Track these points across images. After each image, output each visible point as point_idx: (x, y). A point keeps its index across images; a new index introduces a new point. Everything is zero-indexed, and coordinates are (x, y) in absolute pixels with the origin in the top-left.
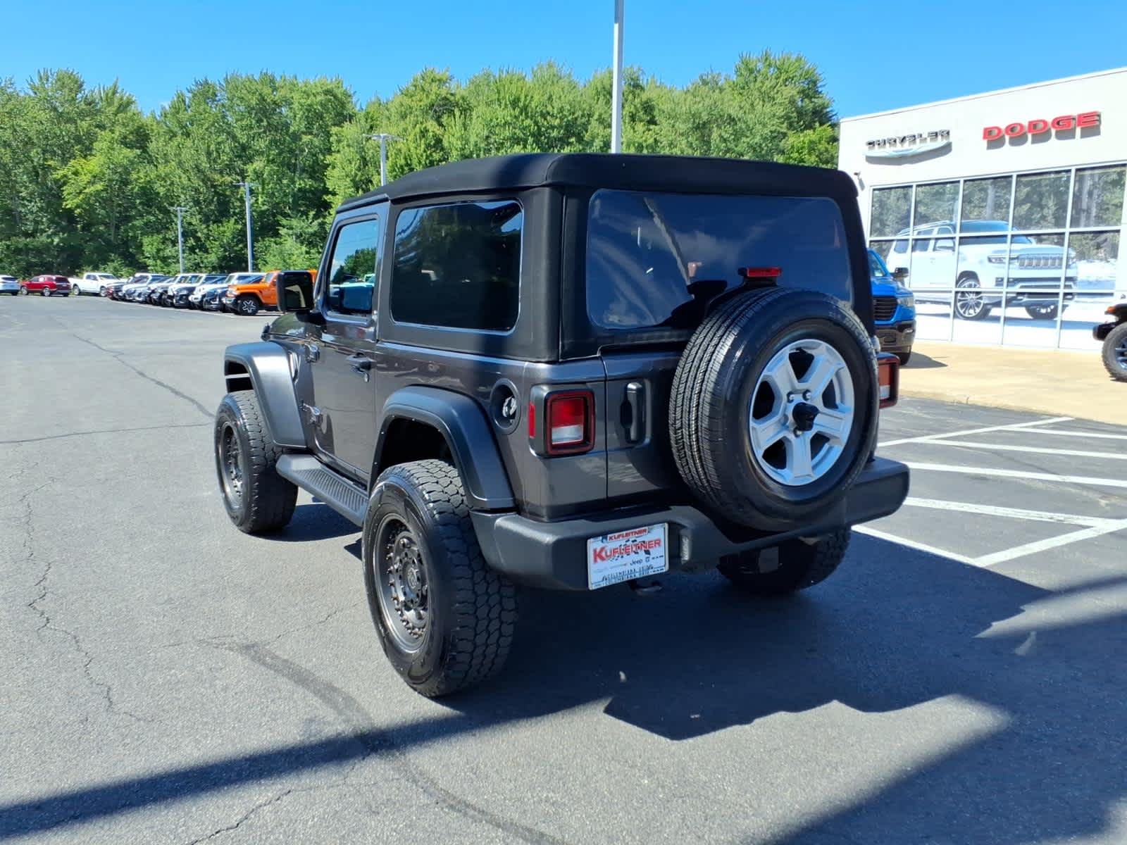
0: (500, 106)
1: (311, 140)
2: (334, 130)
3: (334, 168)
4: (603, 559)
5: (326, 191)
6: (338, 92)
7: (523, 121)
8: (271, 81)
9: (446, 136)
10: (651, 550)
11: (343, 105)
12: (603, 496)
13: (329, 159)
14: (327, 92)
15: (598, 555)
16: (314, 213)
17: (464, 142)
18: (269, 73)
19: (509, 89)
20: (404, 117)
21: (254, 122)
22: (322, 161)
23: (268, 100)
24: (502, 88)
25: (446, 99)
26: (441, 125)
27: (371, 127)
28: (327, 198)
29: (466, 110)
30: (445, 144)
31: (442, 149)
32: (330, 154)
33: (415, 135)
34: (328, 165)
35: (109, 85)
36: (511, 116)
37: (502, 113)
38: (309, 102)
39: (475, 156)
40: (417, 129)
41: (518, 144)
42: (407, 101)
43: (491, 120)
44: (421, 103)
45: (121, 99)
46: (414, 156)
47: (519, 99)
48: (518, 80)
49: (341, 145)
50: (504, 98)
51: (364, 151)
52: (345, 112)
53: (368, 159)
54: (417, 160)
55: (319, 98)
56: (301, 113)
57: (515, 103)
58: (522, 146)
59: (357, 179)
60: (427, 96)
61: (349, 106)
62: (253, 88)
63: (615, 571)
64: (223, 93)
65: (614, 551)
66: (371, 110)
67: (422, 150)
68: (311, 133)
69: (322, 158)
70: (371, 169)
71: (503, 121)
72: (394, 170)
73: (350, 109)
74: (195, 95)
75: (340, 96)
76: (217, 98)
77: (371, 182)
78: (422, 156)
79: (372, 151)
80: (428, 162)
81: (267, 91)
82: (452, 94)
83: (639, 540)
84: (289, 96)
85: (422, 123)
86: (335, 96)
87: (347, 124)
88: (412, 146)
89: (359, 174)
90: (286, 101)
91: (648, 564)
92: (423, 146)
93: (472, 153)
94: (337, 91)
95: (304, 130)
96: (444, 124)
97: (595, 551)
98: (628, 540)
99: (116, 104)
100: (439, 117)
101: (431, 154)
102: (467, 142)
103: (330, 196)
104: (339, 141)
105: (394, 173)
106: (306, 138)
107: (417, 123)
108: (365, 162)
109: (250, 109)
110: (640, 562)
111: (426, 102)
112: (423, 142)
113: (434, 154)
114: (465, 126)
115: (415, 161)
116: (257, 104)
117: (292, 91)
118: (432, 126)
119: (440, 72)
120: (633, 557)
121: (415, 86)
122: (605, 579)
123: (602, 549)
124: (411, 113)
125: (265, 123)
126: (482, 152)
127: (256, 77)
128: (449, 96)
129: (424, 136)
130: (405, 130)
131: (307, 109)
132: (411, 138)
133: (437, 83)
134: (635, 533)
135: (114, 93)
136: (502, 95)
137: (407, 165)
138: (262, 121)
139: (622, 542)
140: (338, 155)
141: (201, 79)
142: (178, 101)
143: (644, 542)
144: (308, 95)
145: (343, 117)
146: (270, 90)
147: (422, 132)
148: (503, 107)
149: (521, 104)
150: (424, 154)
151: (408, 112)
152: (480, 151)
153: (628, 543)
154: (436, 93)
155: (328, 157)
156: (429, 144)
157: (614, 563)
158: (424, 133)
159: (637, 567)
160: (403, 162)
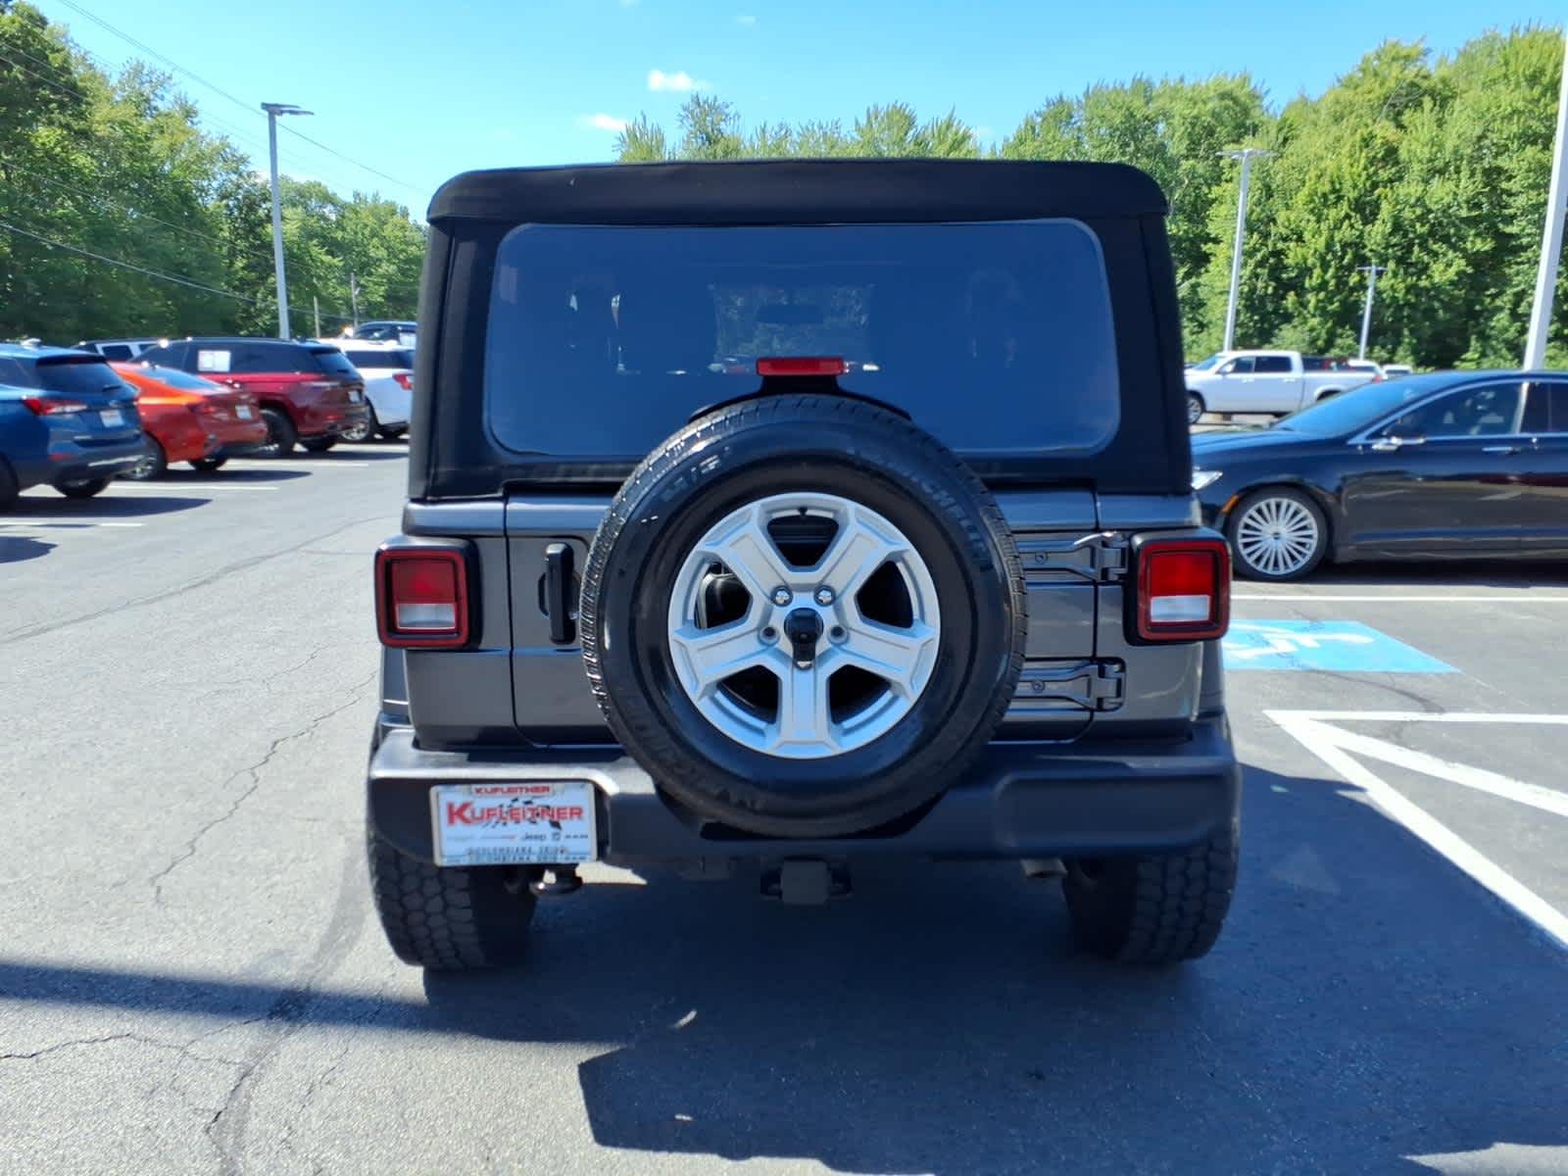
0: (1508, 85)
1: (1194, 167)
2: (1229, 148)
3: (1222, 203)
4: (466, 821)
5: (1208, 239)
6: (1241, 95)
7: (1546, 106)
8: (1145, 91)
9: (1405, 143)
10: (562, 823)
11: (1246, 112)
12: (508, 722)
13: (1216, 191)
14: (1223, 96)
15: (456, 814)
16: (1185, 270)
17: (1435, 149)
18: (1145, 77)
19: (1525, 57)
20: (1338, 119)
21: (1117, 147)
22: (1206, 194)
23: (1138, 116)
24: (1512, 60)
25: (1413, 84)
26: (1400, 126)
27: (1286, 140)
28: (1206, 248)
29: (1443, 99)
30: (1403, 155)
31: (1397, 163)
32: (1218, 185)
33: (1353, 146)
34: (1214, 201)
35: (944, 117)
36: (1524, 99)
37: (1508, 98)
38: (1195, 112)
39: (1452, 168)
40: (1358, 137)
41: (1534, 143)
42: (1349, 94)
43: (1488, 109)
44: (1371, 96)
45: (956, 133)
46: (1347, 177)
47: (1542, 72)
48: (1546, 40)
49: (1235, 170)
50: (1516, 72)
51: (1269, 175)
52: (1248, 122)
53: (1274, 186)
54: (1350, 183)
55: (1210, 105)
56: (1183, 128)
57: (1533, 80)
58: (1540, 147)
59: (1254, 217)
60: (1382, 84)
61: (1255, 113)
62: (1119, 101)
63: (491, 844)
64: (1082, 112)
65: (489, 813)
66: (1292, 116)
67: (1361, 166)
68: (1196, 157)
69: (1207, 191)
70: (1279, 201)
71: (1509, 109)
72: (1312, 201)
73: (1256, 115)
74: (1044, 119)
75: (1243, 99)
76: (1073, 120)
77: (1274, 221)
78: (1360, 176)
79: (1281, 174)
80: (1368, 184)
81: (1138, 102)
82: (1425, 77)
83: (537, 802)
84: (1168, 106)
85: (1367, 126)
86: (1235, 101)
87: (1248, 139)
88: (1345, 162)
89: (1258, 209)
90: (1164, 115)
91: (558, 844)
92: (1363, 161)
93: (1447, 164)
94: (1239, 93)
95: (1184, 152)
96: (1406, 124)
97: (450, 806)
98: (516, 800)
99: (950, 141)
100: (1400, 113)
101: (1376, 173)
102: (1441, 147)
103: (1210, 245)
104: (1232, 165)
105: (1312, 206)
106: (1186, 165)
107: (1358, 127)
108: (1269, 192)
109: (1113, 129)
110: (541, 838)
111: (1379, 92)
112: (1364, 154)
113: (1380, 172)
114: (1440, 123)
115: (1347, 185)
116: (1122, 122)
117: (1172, 99)
118: (1385, 130)
119: (1407, 46)
120: (525, 827)
121: (1364, 71)
122: (470, 852)
123: (465, 806)
124: (1351, 113)
125: (1131, 149)
126: (1465, 162)
127: (1127, 86)
128: (1418, 80)
129: (1367, 146)
130: (1338, 140)
131: (1191, 123)
132: (1345, 150)
133: (1402, 62)
134: (527, 790)
135: (949, 126)
136: (1512, 68)
137: (1334, 191)
138: (1128, 145)
139: (506, 801)
140: (1230, 185)
141: (1054, 95)
142: (1026, 129)
143: (548, 807)
144: (1195, 103)
145: (1244, 129)
146: (1142, 101)
147: (1364, 140)
148: (1512, 87)
149: (1545, 80)
150: (1364, 173)
151: (1346, 112)
152: (1462, 159)
153: (516, 805)
154: (1397, 79)
155: (1215, 188)
156: (1374, 157)
157: (489, 831)
158: (1366, 142)
159: (535, 846)
160: (1327, 188)
